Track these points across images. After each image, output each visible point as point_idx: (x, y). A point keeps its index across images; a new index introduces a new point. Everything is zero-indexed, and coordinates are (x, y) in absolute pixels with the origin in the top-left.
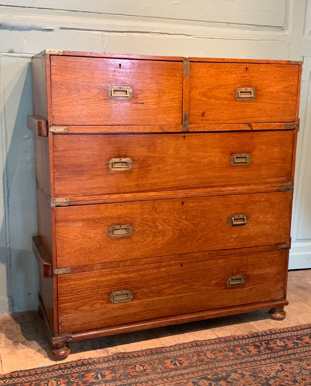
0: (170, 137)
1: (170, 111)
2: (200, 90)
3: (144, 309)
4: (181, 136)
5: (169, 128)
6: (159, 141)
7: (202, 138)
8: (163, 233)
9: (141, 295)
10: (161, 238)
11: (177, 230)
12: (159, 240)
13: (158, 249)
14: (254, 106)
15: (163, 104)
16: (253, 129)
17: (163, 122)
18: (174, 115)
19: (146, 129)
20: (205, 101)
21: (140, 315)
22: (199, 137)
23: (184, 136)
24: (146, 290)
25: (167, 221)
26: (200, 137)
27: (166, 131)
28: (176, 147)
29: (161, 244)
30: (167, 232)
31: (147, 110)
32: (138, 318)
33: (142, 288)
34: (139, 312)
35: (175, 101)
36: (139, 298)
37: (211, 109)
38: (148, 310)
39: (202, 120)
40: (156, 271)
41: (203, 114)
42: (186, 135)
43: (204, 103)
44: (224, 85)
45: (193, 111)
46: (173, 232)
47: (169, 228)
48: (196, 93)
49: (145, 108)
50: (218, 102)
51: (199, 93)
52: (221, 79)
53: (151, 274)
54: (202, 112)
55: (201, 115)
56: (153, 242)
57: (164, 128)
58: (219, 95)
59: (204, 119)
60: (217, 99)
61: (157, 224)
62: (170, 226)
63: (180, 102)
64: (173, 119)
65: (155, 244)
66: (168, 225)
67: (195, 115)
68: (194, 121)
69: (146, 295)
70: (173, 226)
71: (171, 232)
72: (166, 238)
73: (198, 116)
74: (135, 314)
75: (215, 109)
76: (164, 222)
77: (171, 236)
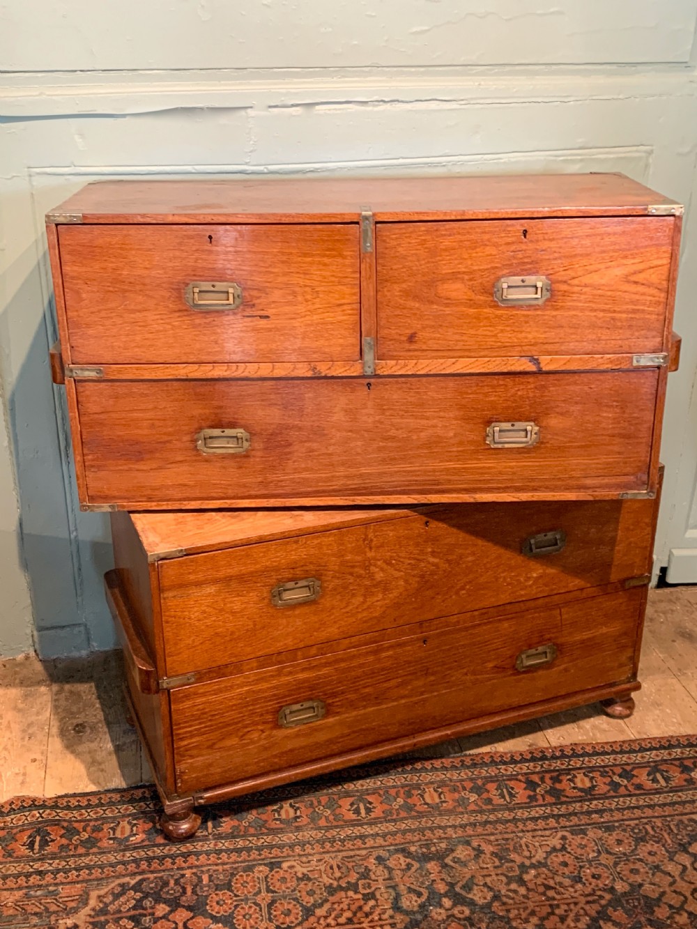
0: (335, 387)
1: (332, 332)
2: (404, 286)
3: (346, 731)
4: (363, 384)
5: (330, 368)
6: (310, 395)
7: (413, 387)
8: (385, 587)
9: (342, 706)
10: (380, 596)
11: (414, 576)
12: (378, 601)
13: (375, 617)
14: (546, 317)
15: (315, 317)
16: (544, 369)
17: (315, 356)
18: (341, 341)
19: (275, 371)
20: (418, 309)
21: (339, 743)
22: (404, 386)
23: (369, 385)
24: (352, 696)
25: (394, 562)
26: (409, 385)
27: (323, 375)
28: (351, 407)
29: (381, 607)
30: (394, 583)
31: (278, 330)
32: (335, 748)
33: (343, 693)
34: (337, 738)
35: (343, 311)
36: (338, 713)
37: (432, 327)
38: (354, 732)
39: (409, 350)
40: (371, 658)
41: (411, 339)
42: (372, 381)
43: (415, 314)
44: (464, 273)
45: (386, 331)
46: (406, 581)
47: (397, 574)
48: (393, 292)
49: (273, 326)
50: (448, 311)
51: (400, 291)
52: (456, 259)
53: (361, 666)
54: (409, 332)
55: (405, 339)
56: (365, 606)
57: (318, 368)
58: (453, 295)
59: (413, 347)
60: (447, 305)
61: (373, 569)
62: (399, 570)
63: (355, 312)
64: (339, 349)
65: (369, 608)
66: (396, 570)
67: (392, 340)
68: (391, 353)
69: (352, 705)
70: (406, 569)
71: (402, 583)
72: (391, 595)
73: (401, 342)
74: (331, 741)
75: (441, 326)
76: (387, 564)
77: (401, 591)
